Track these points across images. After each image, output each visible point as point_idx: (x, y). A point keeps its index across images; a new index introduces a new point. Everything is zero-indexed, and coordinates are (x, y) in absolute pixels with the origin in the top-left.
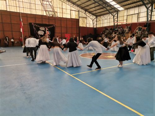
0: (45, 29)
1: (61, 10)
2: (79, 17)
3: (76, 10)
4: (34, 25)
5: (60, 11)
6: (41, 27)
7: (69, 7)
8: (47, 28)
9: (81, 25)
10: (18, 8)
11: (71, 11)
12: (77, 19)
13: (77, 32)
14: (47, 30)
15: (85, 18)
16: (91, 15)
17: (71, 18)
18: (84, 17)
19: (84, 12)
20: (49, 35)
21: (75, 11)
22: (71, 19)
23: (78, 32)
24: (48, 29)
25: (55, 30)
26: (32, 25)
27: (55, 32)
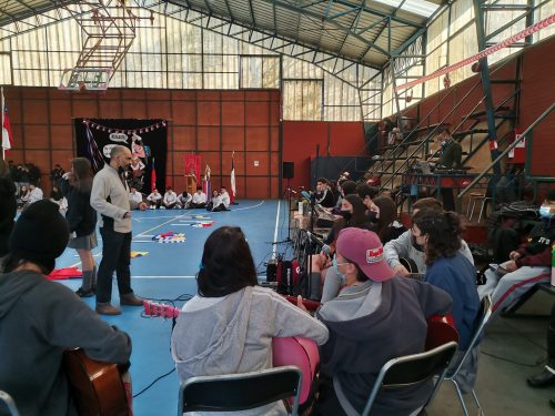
0: (130, 136)
1: (198, 63)
2: (282, 80)
3: (266, 52)
4: (90, 124)
5: (194, 65)
6: (113, 132)
7: (231, 46)
9: (291, 113)
10: (44, 73)
11: (245, 59)
12: (269, 90)
13: (270, 146)
14: (137, 142)
15: (316, 80)
16: (347, 63)
17: (241, 90)
18: (310, 80)
19: (309, 56)
20: (143, 160)
21: (262, 56)
22: (243, 94)
23: (275, 147)
24: (140, 138)
25: (169, 138)
26: (84, 125)
27: (169, 148)
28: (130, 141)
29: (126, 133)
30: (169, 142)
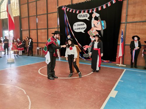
0: (91, 14)
4: (66, 9)
6: (80, 12)
8: (97, 12)
14: (96, 18)
25: (124, 12)
26: (63, 11)
27: (123, 20)
28: (90, 18)
29: (88, 12)
30: (124, 15)
